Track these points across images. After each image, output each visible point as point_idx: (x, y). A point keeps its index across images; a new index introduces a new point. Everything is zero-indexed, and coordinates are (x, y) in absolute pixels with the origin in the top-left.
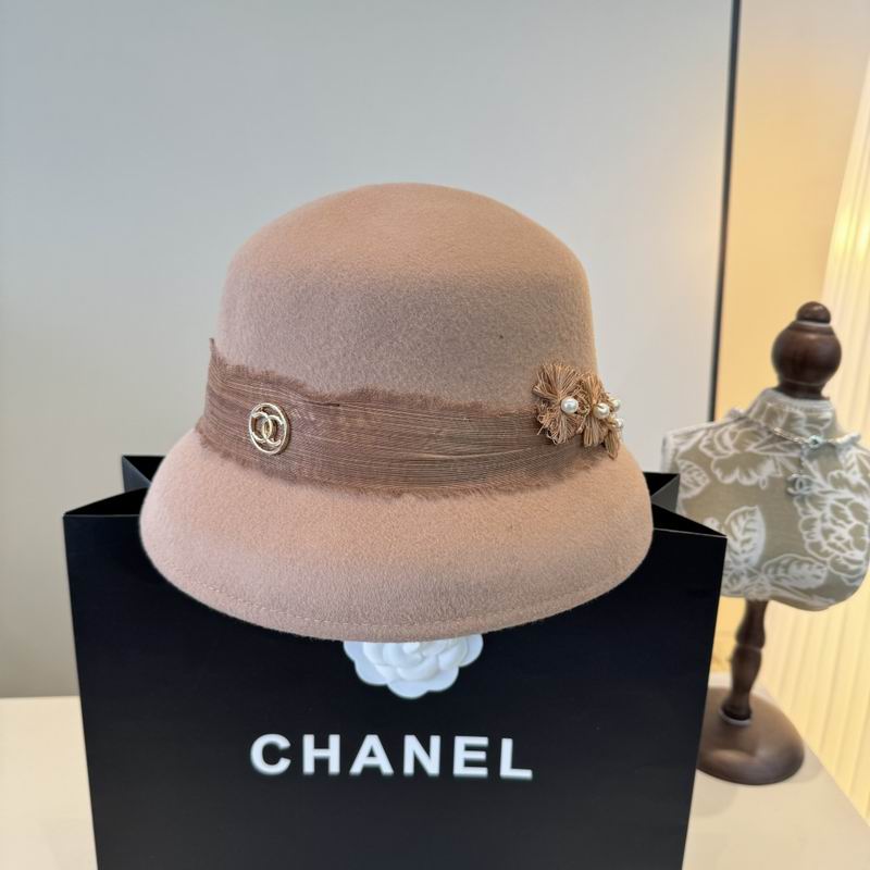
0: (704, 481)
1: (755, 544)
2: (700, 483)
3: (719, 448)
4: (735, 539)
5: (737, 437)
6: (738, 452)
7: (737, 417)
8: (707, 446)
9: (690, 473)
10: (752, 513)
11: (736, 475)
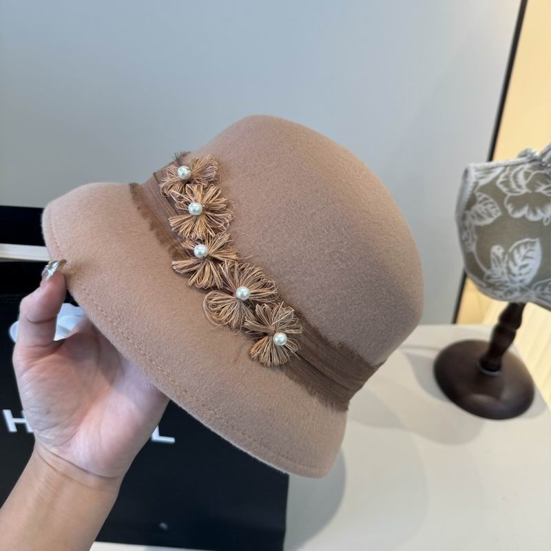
0: (496, 213)
1: (531, 269)
2: (493, 215)
3: (513, 186)
4: (515, 264)
5: (530, 178)
6: (530, 191)
7: (533, 158)
8: (502, 183)
9: (486, 204)
10: (533, 244)
11: (524, 211)
